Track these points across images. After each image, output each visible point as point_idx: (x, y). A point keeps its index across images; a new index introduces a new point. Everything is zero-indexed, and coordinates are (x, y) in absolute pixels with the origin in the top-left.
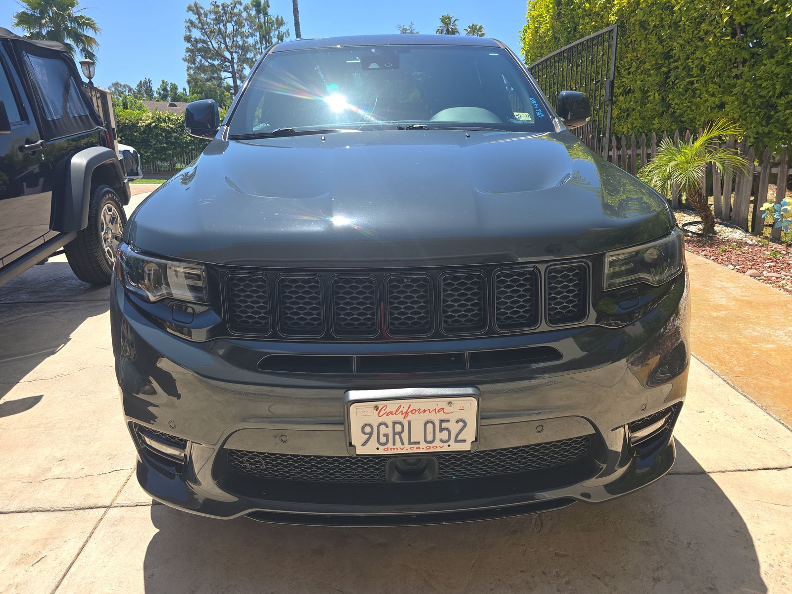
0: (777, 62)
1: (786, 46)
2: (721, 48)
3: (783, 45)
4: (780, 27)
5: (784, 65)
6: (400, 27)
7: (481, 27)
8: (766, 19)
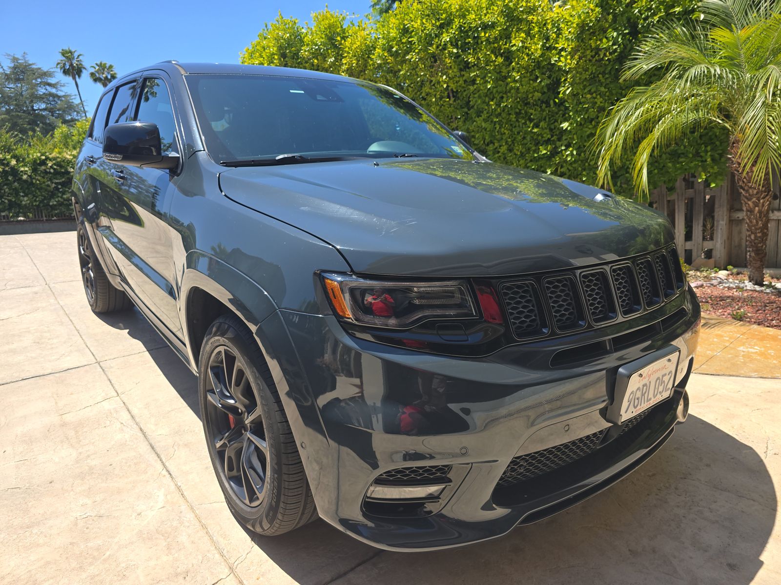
0: (484, 119)
1: (489, 108)
2: (441, 107)
3: (486, 107)
4: (482, 95)
5: (489, 122)
6: (9, 55)
7: (111, 67)
8: (472, 88)
